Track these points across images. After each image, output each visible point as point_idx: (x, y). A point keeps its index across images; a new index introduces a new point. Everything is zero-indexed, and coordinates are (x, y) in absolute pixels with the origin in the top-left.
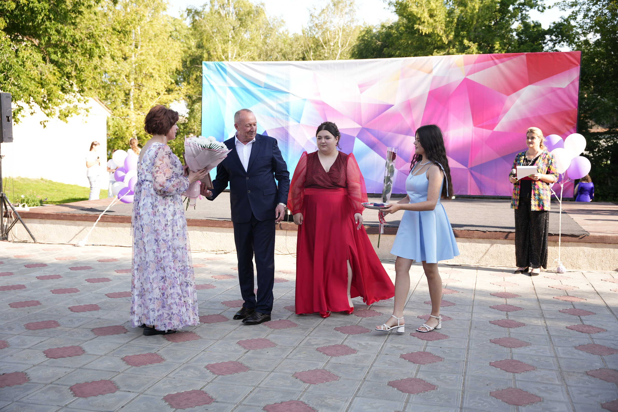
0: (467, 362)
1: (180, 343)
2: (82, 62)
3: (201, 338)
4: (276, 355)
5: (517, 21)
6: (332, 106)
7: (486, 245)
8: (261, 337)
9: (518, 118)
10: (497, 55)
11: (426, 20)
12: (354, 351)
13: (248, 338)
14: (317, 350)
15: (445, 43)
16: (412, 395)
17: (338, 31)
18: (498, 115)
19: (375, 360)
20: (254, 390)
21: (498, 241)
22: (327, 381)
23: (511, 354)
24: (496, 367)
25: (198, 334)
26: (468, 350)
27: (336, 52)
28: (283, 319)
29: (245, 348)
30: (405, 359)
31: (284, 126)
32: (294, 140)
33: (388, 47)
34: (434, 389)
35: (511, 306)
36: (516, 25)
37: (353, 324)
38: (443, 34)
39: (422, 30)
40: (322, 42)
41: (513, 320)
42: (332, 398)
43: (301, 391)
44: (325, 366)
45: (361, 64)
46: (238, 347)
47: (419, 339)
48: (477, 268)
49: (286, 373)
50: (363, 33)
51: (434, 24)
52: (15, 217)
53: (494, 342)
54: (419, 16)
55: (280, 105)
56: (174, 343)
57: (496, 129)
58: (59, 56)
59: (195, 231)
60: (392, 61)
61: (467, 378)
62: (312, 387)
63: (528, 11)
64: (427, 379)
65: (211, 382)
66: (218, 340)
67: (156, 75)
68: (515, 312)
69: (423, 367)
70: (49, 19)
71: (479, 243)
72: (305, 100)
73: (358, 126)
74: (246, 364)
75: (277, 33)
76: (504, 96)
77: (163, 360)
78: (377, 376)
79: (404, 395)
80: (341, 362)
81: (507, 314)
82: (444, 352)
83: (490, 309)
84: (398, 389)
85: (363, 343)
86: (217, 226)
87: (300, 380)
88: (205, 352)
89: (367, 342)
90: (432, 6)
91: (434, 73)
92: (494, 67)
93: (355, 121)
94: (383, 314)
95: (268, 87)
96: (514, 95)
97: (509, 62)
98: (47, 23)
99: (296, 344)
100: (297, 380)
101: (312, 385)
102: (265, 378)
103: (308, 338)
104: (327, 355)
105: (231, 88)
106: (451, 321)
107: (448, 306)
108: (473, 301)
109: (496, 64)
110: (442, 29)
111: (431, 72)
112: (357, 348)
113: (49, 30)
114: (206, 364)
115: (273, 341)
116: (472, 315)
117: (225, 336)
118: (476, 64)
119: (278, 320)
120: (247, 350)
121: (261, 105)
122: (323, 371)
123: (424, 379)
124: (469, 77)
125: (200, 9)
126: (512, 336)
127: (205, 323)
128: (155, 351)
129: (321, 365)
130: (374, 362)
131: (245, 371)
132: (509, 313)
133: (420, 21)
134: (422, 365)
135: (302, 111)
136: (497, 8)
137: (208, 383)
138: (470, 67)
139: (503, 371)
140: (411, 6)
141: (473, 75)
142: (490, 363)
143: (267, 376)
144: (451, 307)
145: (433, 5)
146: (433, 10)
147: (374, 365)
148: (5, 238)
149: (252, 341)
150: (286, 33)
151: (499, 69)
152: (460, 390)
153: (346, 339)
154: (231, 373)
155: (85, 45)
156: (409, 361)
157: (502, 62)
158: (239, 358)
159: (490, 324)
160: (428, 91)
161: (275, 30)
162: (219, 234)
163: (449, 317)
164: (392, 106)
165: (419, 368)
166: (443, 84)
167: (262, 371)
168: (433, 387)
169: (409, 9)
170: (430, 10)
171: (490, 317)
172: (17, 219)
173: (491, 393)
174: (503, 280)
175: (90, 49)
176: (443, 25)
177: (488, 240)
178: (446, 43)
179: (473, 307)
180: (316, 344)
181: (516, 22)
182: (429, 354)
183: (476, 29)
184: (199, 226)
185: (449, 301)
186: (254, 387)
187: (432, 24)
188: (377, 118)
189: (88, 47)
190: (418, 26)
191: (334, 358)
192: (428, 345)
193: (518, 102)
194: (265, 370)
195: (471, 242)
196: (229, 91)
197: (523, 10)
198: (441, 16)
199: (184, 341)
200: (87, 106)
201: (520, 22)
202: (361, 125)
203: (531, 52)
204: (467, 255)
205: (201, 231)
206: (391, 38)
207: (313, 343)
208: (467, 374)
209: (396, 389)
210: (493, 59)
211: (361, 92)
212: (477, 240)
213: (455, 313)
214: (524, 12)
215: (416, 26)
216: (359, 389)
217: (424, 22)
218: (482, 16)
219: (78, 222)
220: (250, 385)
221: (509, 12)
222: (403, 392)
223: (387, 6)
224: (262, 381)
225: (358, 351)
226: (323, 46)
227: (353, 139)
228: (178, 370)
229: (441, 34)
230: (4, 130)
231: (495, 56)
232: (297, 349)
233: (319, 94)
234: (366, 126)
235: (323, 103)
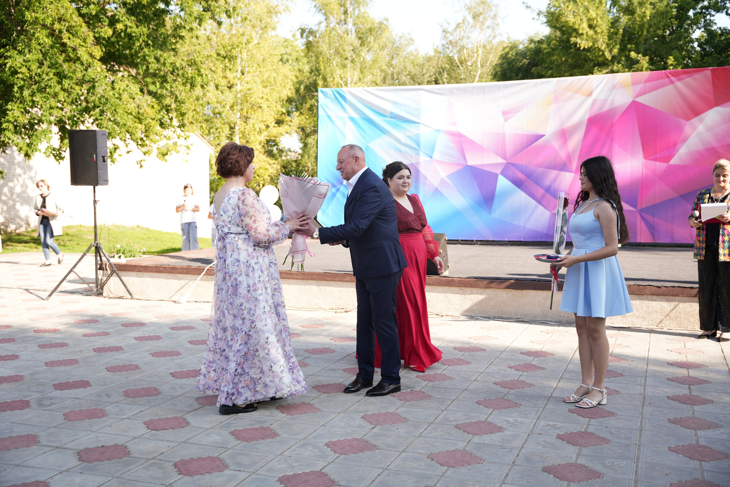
0: (639, 446)
1: (296, 416)
2: (183, 93)
3: (320, 411)
4: (407, 432)
5: (700, 29)
6: (471, 138)
7: (661, 303)
8: (389, 411)
9: (701, 147)
10: (674, 72)
11: (585, 32)
12: (500, 429)
13: (374, 412)
14: (456, 427)
15: (607, 59)
16: (572, 484)
17: (477, 48)
18: (675, 145)
19: (526, 440)
20: (382, 472)
21: (677, 298)
22: (468, 464)
23: (696, 437)
24: (677, 453)
25: (317, 406)
26: (641, 431)
27: (475, 74)
28: (415, 389)
29: (371, 423)
30: (562, 440)
31: (414, 162)
32: (426, 178)
33: (536, 65)
34: (599, 478)
35: (695, 378)
36: (697, 34)
37: (498, 397)
38: (605, 48)
39: (579, 44)
40: (457, 61)
41: (697, 396)
42: (475, 485)
43: (438, 476)
44: (466, 446)
45: (504, 87)
46: (362, 422)
47: (579, 417)
48: (651, 331)
49: (419, 453)
50: (507, 50)
51: (594, 37)
52: (110, 270)
53: (674, 422)
54: (577, 27)
55: (409, 137)
56: (289, 416)
57: (672, 162)
58: (158, 87)
59: (311, 286)
60: (543, 83)
61: (640, 465)
62: (451, 471)
63: (713, 16)
64: (590, 465)
65: (332, 462)
66: (339, 414)
67: (264, 106)
68: (700, 386)
69: (584, 451)
70: (147, 45)
71: (652, 300)
72: (438, 131)
73: (501, 161)
74: (373, 442)
75: (404, 53)
76: (683, 121)
77: (277, 435)
78: (528, 459)
79: (562, 484)
80: (485, 442)
81: (690, 388)
82: (611, 433)
83: (668, 381)
84: (555, 476)
85: (511, 420)
86: (336, 279)
87: (437, 462)
88: (324, 427)
89: (516, 419)
90: (591, 15)
91: (594, 96)
92: (670, 87)
93: (498, 155)
94: (534, 385)
95: (395, 117)
96: (695, 120)
97: (689, 80)
98: (146, 50)
99: (431, 420)
100: (433, 462)
101: (451, 468)
102: (395, 459)
103: (445, 412)
104: (468, 433)
105: (352, 119)
106: (618, 395)
107: (615, 377)
108: (646, 371)
109: (672, 82)
110: (604, 42)
111: (590, 94)
112: (504, 425)
113: (147, 58)
114: (327, 441)
115: (404, 415)
116: (645, 388)
117: (347, 409)
118: (647, 84)
119: (409, 390)
120: (373, 426)
121: (386, 138)
122: (464, 452)
123: (586, 465)
124: (638, 100)
125: (315, 28)
126: (697, 415)
127: (324, 393)
128: (268, 425)
129: (461, 445)
130: (525, 443)
131: (371, 451)
132: (692, 387)
133: (577, 33)
134: (583, 448)
135: (435, 145)
136: (674, 13)
137: (329, 463)
138: (639, 87)
139: (687, 458)
140: (566, 16)
141: (643, 97)
142: (669, 448)
143: (398, 457)
144: (618, 378)
145: (593, 14)
146: (593, 20)
147: (525, 446)
148: (100, 294)
149: (378, 415)
150: (416, 53)
151: (677, 88)
152: (632, 480)
153: (490, 414)
154: (355, 453)
155: (186, 73)
156: (568, 442)
157: (680, 80)
158: (365, 435)
159: (668, 400)
160: (587, 117)
161: (403, 49)
162: (339, 289)
163: (616, 391)
164: (543, 136)
165: (581, 451)
166: (606, 108)
167: (391, 451)
168: (598, 475)
169: (563, 19)
170: (589, 20)
171: (667, 391)
172: (113, 272)
173: (671, 484)
174: (683, 347)
175: (192, 78)
176: (606, 37)
177: (663, 297)
178: (610, 58)
179: (645, 379)
180: (455, 421)
181: (697, 30)
182: (591, 434)
183: (646, 40)
184: (315, 279)
185: (615, 370)
186: (382, 470)
187: (592, 35)
188: (525, 150)
189: (190, 75)
190: (575, 39)
191: (476, 436)
192: (590, 423)
193: (701, 128)
194: (395, 450)
195: (642, 299)
196: (349, 122)
197: (707, 15)
198: (603, 26)
199: (300, 414)
200: (188, 142)
201: (703, 29)
202: (505, 159)
203: (717, 66)
204: (637, 315)
205: (317, 286)
206: (541, 55)
207: (450, 419)
208: (640, 460)
209: (552, 476)
210: (668, 77)
211: (506, 120)
212: (649, 297)
213: (624, 385)
214: (708, 17)
215: (573, 40)
216: (507, 475)
217: (582, 34)
218: (654, 24)
219: (179, 276)
220: (377, 466)
221: (688, 18)
222: (560, 479)
223: (536, 17)
224: (391, 462)
225: (505, 429)
226: (458, 66)
227: (496, 176)
228: (294, 447)
229: (603, 48)
230: (100, 172)
231: (671, 73)
232: (433, 426)
233: (454, 124)
234: (511, 161)
235: (460, 135)
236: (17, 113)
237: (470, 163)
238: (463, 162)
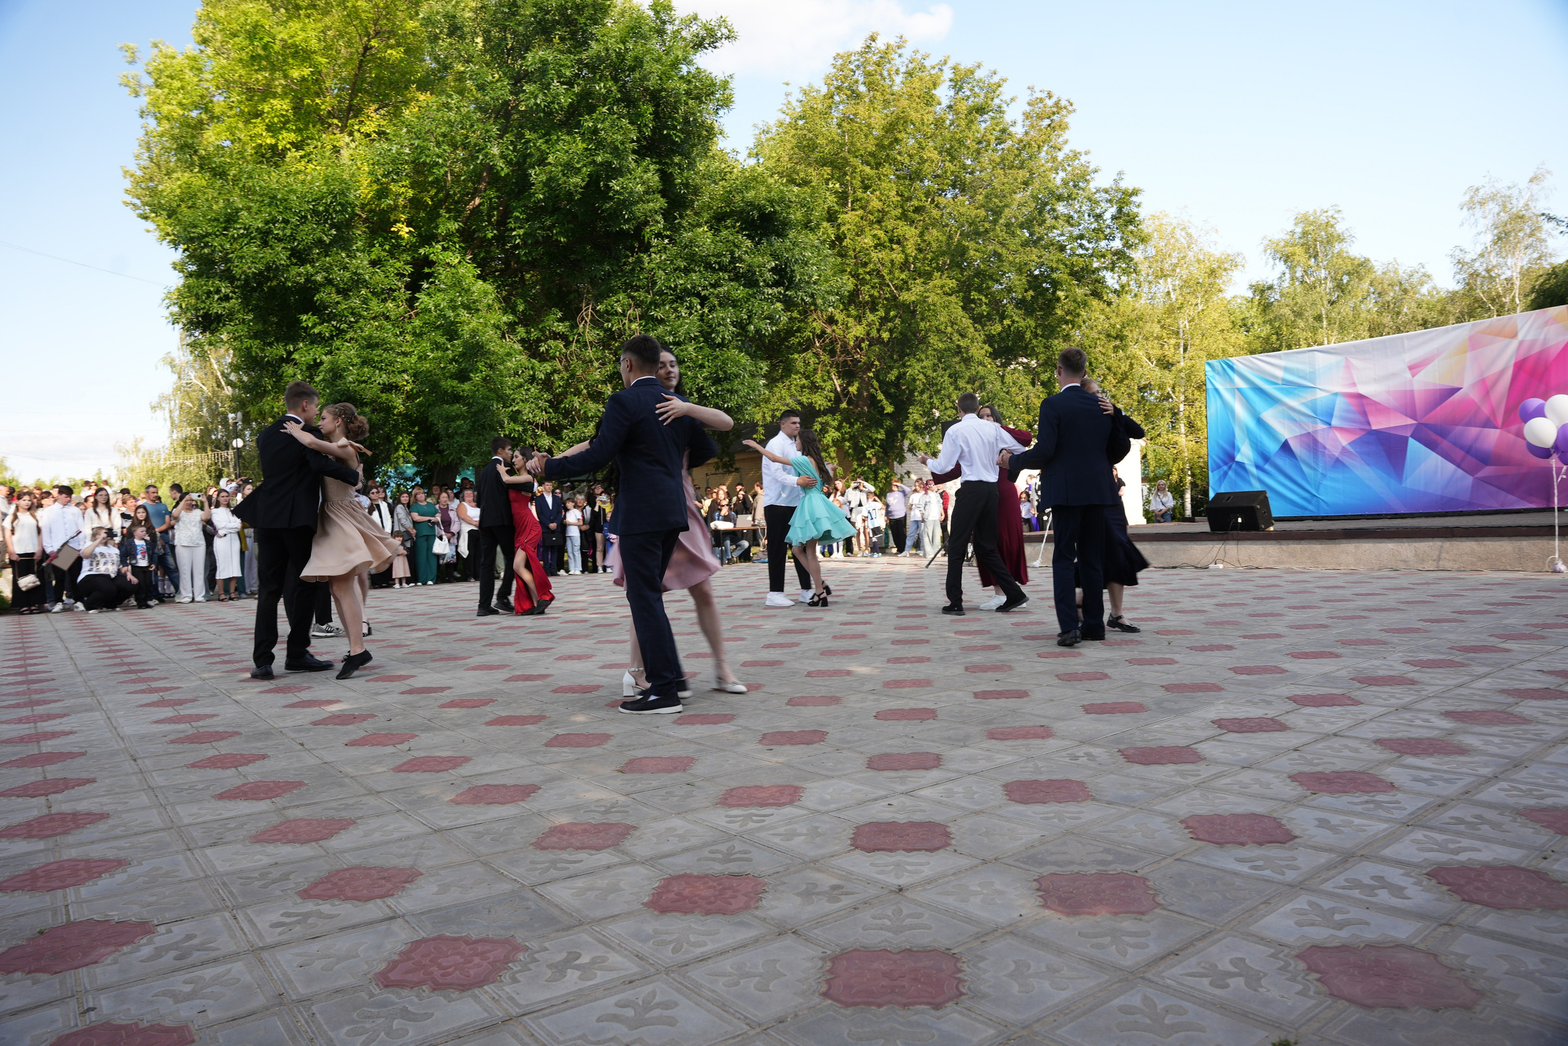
6: (1371, 398)
31: (1310, 430)
32: (1326, 446)
55: (1303, 403)
72: (1336, 394)
73: (1410, 421)
93: (1406, 416)
95: (1286, 383)
121: (1280, 408)
135: (1333, 409)
160: (1513, 362)
164: (1459, 389)
166: (1536, 349)
188: (1436, 409)
202: (1415, 420)
211: (1413, 376)
227: (1406, 440)
233: (1354, 384)
234: (1423, 421)
235: (1360, 396)
236: (916, 416)
237: (1374, 427)
238: (1367, 427)
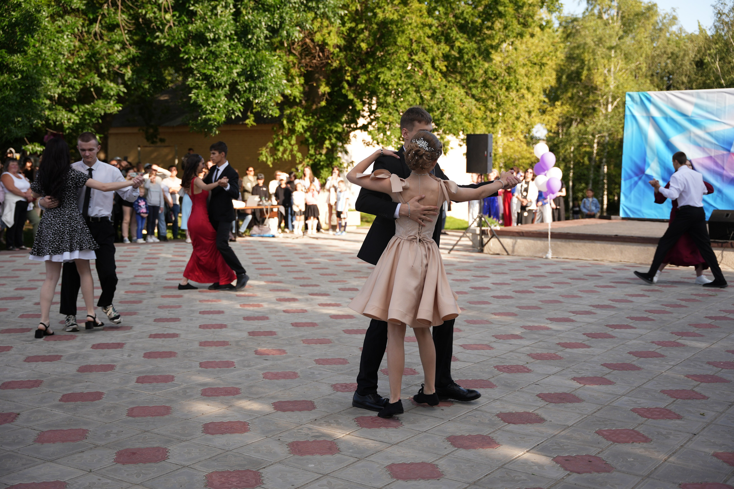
31: (712, 154)
55: (710, 134)
58: (479, 91)
70: (474, 56)
98: (473, 61)
113: (474, 68)
148: (482, 251)
161: (665, 30)
172: (493, 236)
175: (509, 83)
189: (508, 81)
230: (488, 163)
